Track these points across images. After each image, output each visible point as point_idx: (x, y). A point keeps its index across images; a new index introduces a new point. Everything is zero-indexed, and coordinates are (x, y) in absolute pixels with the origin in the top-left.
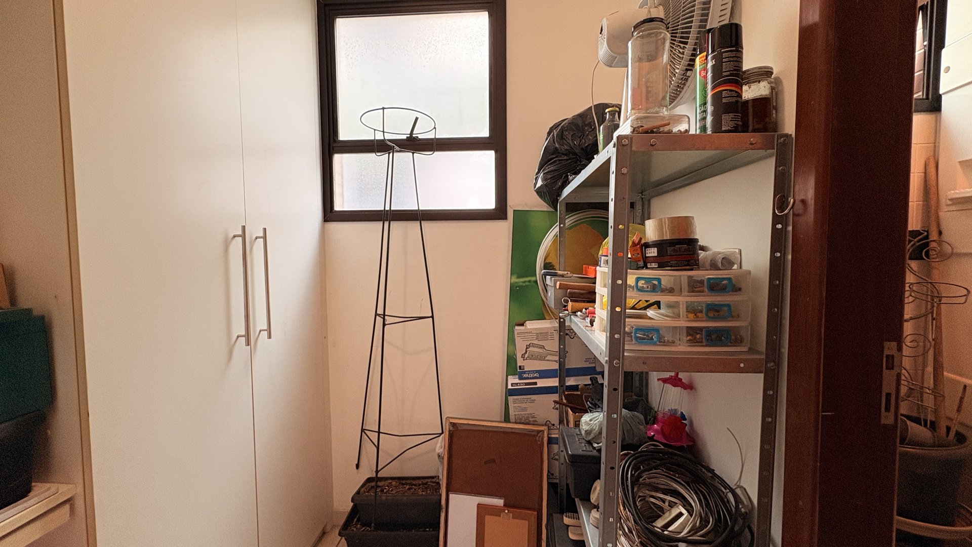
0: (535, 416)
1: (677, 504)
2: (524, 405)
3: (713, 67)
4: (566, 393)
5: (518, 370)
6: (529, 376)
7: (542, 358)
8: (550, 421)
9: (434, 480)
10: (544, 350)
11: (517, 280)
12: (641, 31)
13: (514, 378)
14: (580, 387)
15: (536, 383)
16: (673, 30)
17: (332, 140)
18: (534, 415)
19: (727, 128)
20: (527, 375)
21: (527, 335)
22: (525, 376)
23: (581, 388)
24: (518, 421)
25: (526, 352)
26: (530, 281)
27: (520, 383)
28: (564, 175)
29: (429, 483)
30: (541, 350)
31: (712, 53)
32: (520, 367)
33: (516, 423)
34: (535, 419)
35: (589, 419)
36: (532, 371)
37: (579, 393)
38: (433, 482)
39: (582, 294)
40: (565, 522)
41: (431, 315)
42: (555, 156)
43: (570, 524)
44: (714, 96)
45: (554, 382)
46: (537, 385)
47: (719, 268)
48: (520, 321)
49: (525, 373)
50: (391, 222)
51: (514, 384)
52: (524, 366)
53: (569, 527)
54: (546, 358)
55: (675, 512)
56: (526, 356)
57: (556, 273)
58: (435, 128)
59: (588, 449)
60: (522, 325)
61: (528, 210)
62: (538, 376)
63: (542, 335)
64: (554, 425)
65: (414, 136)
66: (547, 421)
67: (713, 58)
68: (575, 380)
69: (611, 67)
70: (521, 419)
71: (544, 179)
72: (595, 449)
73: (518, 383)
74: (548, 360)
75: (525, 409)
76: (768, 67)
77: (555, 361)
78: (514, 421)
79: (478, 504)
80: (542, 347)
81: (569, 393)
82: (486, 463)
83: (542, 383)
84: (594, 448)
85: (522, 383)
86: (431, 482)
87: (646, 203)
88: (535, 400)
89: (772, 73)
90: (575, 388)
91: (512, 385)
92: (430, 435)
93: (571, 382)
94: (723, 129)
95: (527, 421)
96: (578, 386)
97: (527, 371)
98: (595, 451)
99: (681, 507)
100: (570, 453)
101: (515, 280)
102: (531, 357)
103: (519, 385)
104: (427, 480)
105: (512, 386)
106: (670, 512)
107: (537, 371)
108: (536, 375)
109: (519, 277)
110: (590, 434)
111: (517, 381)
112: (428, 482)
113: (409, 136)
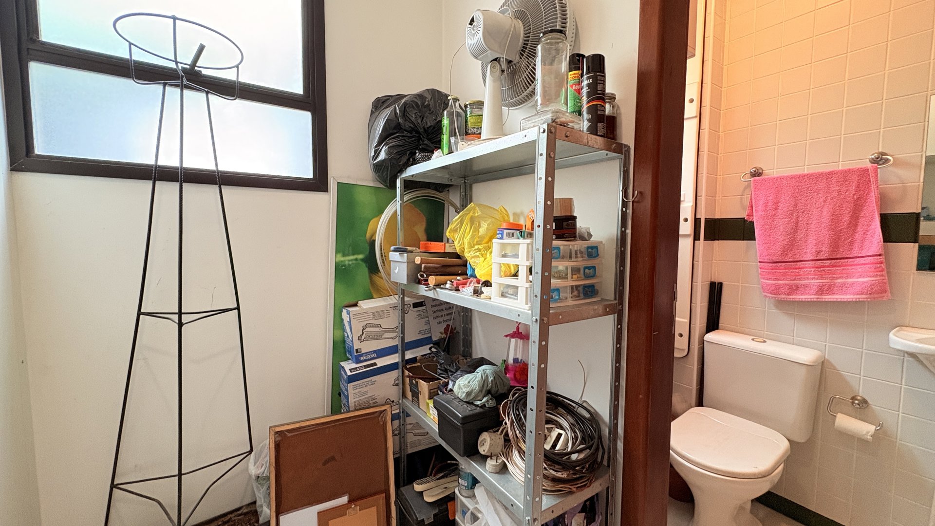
0: (376, 398)
1: (553, 428)
2: (363, 390)
3: (588, 85)
4: (408, 367)
5: (355, 354)
6: (367, 358)
7: (378, 337)
8: (389, 399)
9: (239, 512)
10: (381, 329)
11: (342, 259)
12: (549, 39)
13: (348, 364)
14: (418, 358)
15: (375, 364)
16: (531, 44)
17: (24, 37)
18: (374, 396)
19: (601, 134)
20: (365, 358)
21: (363, 315)
22: (362, 358)
23: (420, 360)
24: (358, 408)
25: (363, 333)
26: (356, 260)
27: (359, 367)
28: (408, 152)
29: (233, 519)
30: (377, 330)
31: (587, 74)
32: (357, 350)
33: (356, 410)
34: (376, 400)
35: (467, 382)
36: (369, 352)
37: (419, 364)
38: (240, 515)
39: (436, 268)
40: (415, 489)
41: (235, 306)
42: (395, 131)
43: (422, 490)
44: (589, 108)
45: (394, 359)
46: (377, 365)
47: (586, 239)
48: (353, 302)
49: (362, 355)
50: (157, 182)
51: (352, 369)
52: (361, 349)
53: (424, 493)
54: (383, 337)
55: (554, 435)
56: (363, 337)
57: (406, 249)
58: (237, 67)
59: (473, 409)
60: (355, 305)
61: (353, 183)
62: (376, 356)
63: (378, 314)
64: (393, 401)
65: (196, 68)
66: (386, 400)
67: (588, 78)
68: (412, 353)
69: (477, 58)
70: (360, 405)
71: (388, 153)
72: (479, 407)
73: (356, 368)
74: (385, 338)
75: (366, 393)
76: (612, 94)
77: (391, 338)
78: (353, 408)
79: (318, 513)
80: (379, 326)
81: (411, 366)
82: (324, 464)
83: (381, 362)
84: (477, 406)
85: (361, 367)
86: (235, 516)
87: (468, 187)
88: (376, 381)
89: (615, 98)
90: (414, 360)
91: (351, 370)
92: (239, 457)
93: (409, 355)
94: (598, 134)
95: (367, 405)
96: (416, 358)
97: (365, 353)
98: (478, 408)
99: (556, 429)
100: (460, 416)
101: (340, 258)
102: (369, 338)
103: (358, 369)
104: (229, 516)
105: (351, 372)
106: (551, 437)
107: (374, 352)
108: (373, 355)
109: (344, 255)
110: (470, 395)
111: (354, 366)
112: (231, 518)
113: (188, 67)
